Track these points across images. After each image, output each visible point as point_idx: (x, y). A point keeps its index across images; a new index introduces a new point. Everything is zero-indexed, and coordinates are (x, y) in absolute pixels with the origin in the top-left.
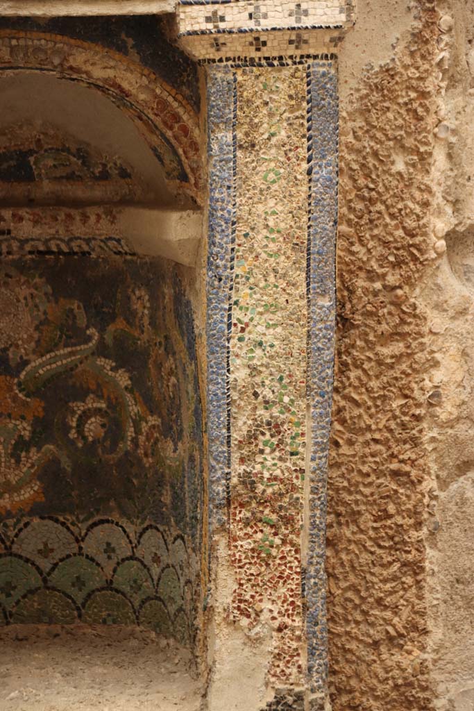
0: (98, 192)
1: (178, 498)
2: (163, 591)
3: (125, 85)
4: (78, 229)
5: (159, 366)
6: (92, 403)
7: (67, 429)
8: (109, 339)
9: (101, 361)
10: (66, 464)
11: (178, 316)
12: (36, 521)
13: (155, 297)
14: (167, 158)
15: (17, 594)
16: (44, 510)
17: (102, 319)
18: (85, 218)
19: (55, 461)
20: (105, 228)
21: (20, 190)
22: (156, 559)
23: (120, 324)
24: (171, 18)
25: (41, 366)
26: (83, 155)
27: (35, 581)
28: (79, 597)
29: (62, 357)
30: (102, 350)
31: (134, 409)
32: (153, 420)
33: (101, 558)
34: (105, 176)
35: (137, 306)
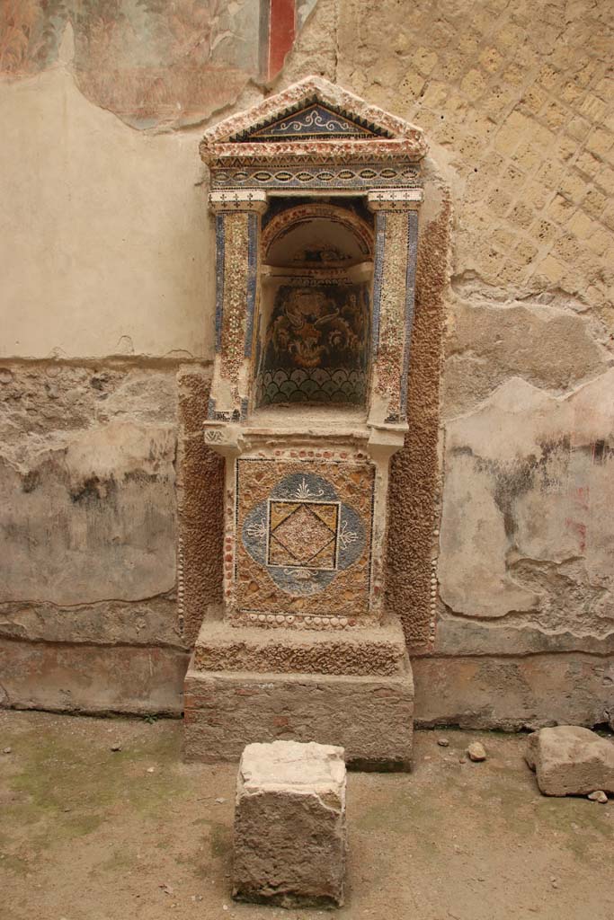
0: (342, 264)
1: (362, 360)
2: (356, 391)
3: (351, 222)
4: (335, 276)
5: (358, 318)
6: (337, 332)
7: (328, 340)
8: (342, 312)
9: (340, 319)
10: (328, 352)
11: (365, 300)
12: (318, 370)
13: (357, 296)
14: (363, 247)
15: (311, 392)
16: (319, 366)
17: (340, 305)
18: (337, 272)
19: (325, 351)
20: (343, 275)
21: (318, 264)
22: (355, 381)
23: (347, 306)
24: (366, 197)
25: (321, 320)
26: (337, 252)
27: (317, 388)
28: (331, 393)
29: (328, 318)
30: (340, 315)
31: (350, 334)
32: (356, 336)
33: (338, 382)
34: (344, 259)
35: (351, 300)
